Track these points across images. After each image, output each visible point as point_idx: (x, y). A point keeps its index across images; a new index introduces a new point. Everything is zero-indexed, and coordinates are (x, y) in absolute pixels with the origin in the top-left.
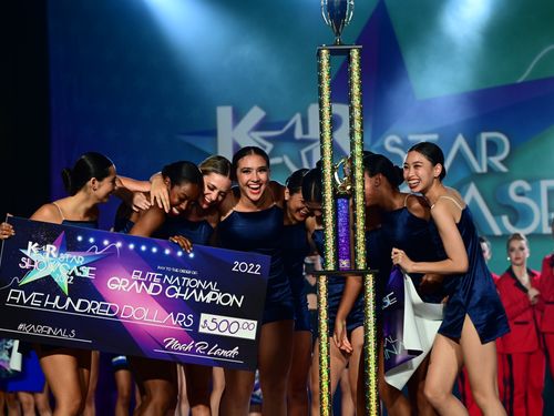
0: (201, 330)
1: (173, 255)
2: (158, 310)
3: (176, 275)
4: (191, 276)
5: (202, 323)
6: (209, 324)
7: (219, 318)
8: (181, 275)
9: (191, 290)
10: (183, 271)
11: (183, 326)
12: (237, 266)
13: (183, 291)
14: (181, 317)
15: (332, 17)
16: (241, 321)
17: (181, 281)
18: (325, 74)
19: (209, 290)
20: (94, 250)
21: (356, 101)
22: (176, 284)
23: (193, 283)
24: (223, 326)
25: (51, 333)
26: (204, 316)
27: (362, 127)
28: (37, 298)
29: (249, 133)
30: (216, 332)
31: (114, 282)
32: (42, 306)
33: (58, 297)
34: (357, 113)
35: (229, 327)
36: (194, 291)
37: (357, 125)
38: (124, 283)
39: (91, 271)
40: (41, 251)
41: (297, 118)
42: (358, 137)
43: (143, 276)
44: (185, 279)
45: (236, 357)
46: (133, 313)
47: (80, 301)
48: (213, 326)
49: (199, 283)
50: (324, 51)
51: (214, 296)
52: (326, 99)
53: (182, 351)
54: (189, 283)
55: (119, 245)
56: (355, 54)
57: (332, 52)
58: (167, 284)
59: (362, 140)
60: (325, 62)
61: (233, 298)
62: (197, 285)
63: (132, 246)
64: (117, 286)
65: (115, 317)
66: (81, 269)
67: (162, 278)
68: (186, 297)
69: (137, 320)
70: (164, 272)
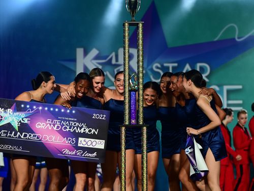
0: (79, 145)
1: (65, 112)
2: (59, 137)
3: (67, 121)
4: (74, 121)
5: (79, 142)
6: (83, 142)
7: (87, 140)
8: (69, 121)
9: (74, 127)
10: (70, 119)
11: (71, 144)
12: (95, 116)
13: (70, 128)
14: (70, 140)
15: (130, 8)
16: (97, 141)
17: (69, 123)
18: (127, 34)
19: (82, 127)
20: (29, 111)
21: (141, 47)
22: (67, 125)
23: (75, 124)
24: (89, 143)
25: (11, 148)
26: (80, 139)
27: (143, 59)
28: (4, 132)
29: (91, 61)
30: (86, 146)
31: (39, 125)
32: (6, 136)
33: (13, 132)
34: (141, 53)
35: (92, 143)
36: (76, 128)
37: (141, 58)
38: (43, 125)
39: (28, 120)
40: (5, 112)
41: (113, 54)
42: (141, 64)
43: (52, 122)
44: (71, 122)
45: (96, 157)
46: (48, 138)
47: (23, 134)
48: (84, 143)
49: (77, 124)
50: (126, 24)
51: (85, 129)
52: (127, 45)
53: (71, 155)
54: (73, 124)
55: (40, 108)
56: (141, 25)
57: (130, 25)
58: (63, 125)
59: (143, 65)
60: (127, 29)
61: (93, 131)
62: (77, 125)
63: (46, 109)
64: (40, 127)
65: (40, 140)
66: (24, 119)
67: (61, 122)
68: (71, 130)
69: (50, 141)
70: (62, 120)
